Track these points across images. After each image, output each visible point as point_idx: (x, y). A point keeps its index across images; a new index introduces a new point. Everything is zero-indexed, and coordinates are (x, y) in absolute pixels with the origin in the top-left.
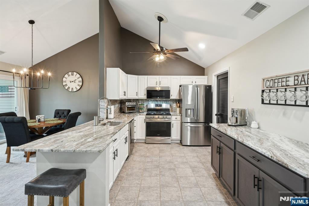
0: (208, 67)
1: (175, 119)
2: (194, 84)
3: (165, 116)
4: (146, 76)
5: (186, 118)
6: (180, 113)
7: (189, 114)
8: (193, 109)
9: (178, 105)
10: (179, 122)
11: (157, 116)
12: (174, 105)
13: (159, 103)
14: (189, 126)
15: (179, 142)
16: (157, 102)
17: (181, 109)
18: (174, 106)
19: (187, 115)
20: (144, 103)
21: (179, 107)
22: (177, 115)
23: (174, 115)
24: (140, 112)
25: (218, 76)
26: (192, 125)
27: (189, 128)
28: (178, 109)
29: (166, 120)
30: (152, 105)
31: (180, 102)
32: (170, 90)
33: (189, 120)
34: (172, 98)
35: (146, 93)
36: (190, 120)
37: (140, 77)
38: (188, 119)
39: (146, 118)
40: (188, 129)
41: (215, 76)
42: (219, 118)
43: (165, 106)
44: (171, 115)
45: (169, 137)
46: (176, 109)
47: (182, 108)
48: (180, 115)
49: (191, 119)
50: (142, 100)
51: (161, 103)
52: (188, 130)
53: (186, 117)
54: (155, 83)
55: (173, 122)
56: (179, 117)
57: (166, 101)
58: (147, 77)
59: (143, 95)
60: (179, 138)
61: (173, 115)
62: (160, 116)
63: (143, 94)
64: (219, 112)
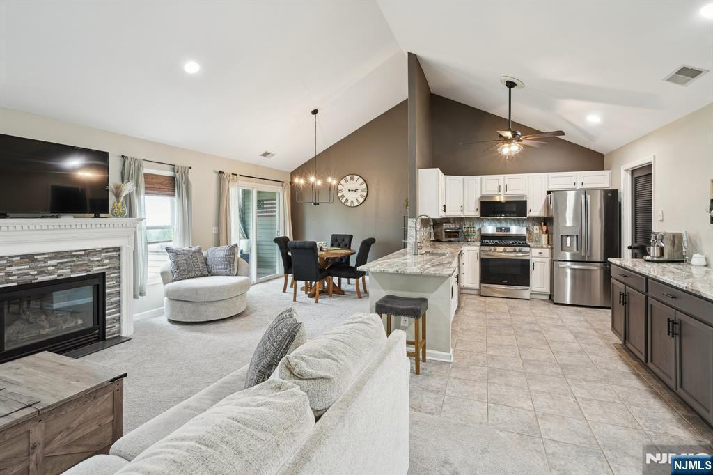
0: (611, 153)
1: (538, 255)
2: (579, 187)
3: (517, 249)
4: (478, 177)
5: (562, 252)
6: (548, 244)
7: (568, 245)
8: (577, 236)
9: (545, 228)
10: (547, 261)
11: (503, 248)
12: (536, 229)
13: (504, 225)
14: (568, 267)
15: (547, 298)
16: (500, 222)
17: (550, 235)
18: (535, 231)
19: (564, 247)
20: (473, 225)
21: (547, 232)
22: (542, 247)
23: (537, 247)
24: (468, 241)
25: (633, 172)
26: (576, 267)
27: (569, 271)
28: (544, 237)
29: (520, 256)
30: (490, 229)
31: (548, 224)
32: (526, 201)
33: (568, 256)
34: (530, 214)
35: (478, 206)
36: (571, 258)
37: (467, 178)
38: (565, 254)
39: (481, 251)
40: (566, 273)
41: (627, 170)
42: (636, 254)
43: (515, 230)
44: (529, 246)
45: (526, 288)
46: (540, 236)
47: (552, 234)
48: (549, 246)
49: (573, 255)
50: (470, 219)
51: (509, 225)
52: (566, 276)
53: (562, 250)
54: (496, 188)
55: (533, 260)
56: (546, 252)
57: (518, 222)
58: (481, 178)
59: (473, 211)
60: (547, 289)
61: (533, 247)
62: (509, 249)
63: (474, 209)
64: (636, 242)
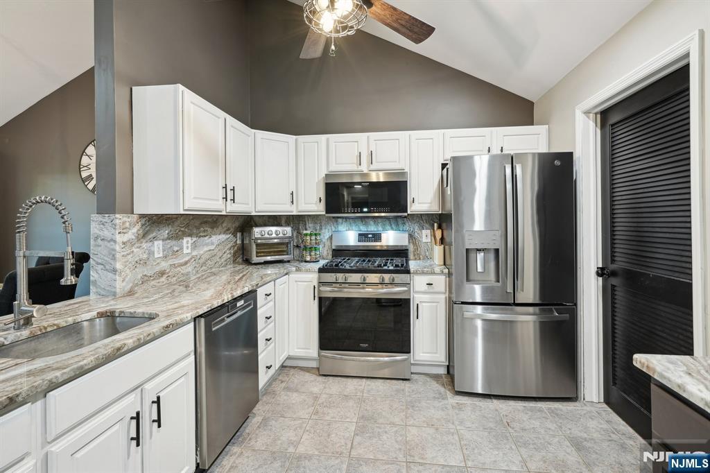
1: (425, 288)
2: (495, 151)
3: (387, 277)
4: (323, 137)
5: (467, 286)
6: (445, 264)
7: (480, 269)
8: (497, 251)
9: (438, 234)
10: (442, 299)
11: (359, 275)
12: (425, 236)
13: (372, 228)
14: (478, 316)
15: (443, 371)
16: (366, 224)
17: (447, 247)
18: (424, 240)
19: (471, 277)
21: (442, 240)
22: (433, 273)
23: (423, 273)
24: (306, 262)
25: (605, 115)
26: (493, 316)
27: (479, 323)
28: (438, 250)
29: (396, 291)
30: (350, 236)
31: (444, 225)
32: (405, 183)
33: (477, 293)
34: (413, 208)
35: (322, 194)
36: (482, 298)
37: (302, 138)
38: (473, 290)
39: (321, 283)
40: (476, 327)
41: (587, 113)
42: (613, 286)
43: (391, 238)
44: (408, 272)
45: (400, 357)
46: (432, 249)
47: (450, 245)
48: (446, 271)
49: (486, 291)
51: (380, 229)
52: (475, 334)
53: (468, 280)
54: (355, 160)
55: (417, 298)
56: (440, 282)
57: (396, 223)
58: (328, 140)
59: (312, 202)
60: (441, 357)
61: (416, 273)
62: (373, 278)
63: (316, 199)
64: (613, 261)
